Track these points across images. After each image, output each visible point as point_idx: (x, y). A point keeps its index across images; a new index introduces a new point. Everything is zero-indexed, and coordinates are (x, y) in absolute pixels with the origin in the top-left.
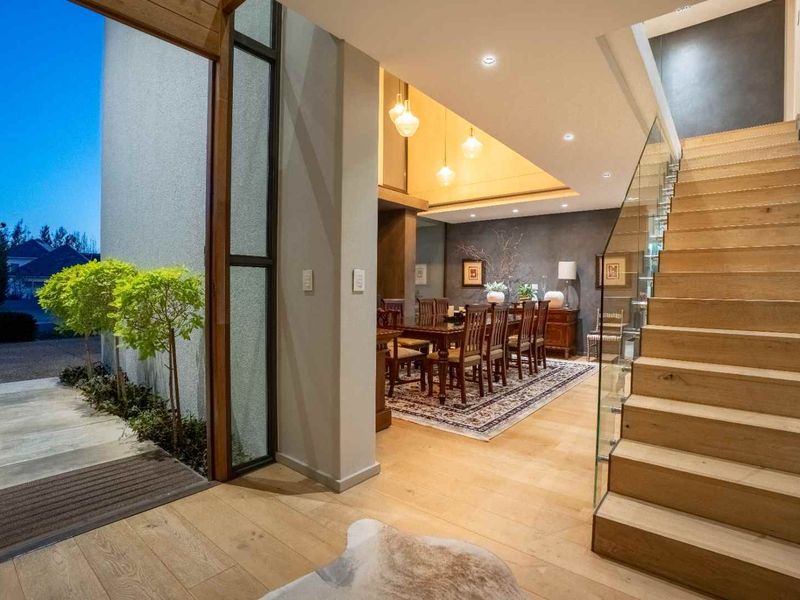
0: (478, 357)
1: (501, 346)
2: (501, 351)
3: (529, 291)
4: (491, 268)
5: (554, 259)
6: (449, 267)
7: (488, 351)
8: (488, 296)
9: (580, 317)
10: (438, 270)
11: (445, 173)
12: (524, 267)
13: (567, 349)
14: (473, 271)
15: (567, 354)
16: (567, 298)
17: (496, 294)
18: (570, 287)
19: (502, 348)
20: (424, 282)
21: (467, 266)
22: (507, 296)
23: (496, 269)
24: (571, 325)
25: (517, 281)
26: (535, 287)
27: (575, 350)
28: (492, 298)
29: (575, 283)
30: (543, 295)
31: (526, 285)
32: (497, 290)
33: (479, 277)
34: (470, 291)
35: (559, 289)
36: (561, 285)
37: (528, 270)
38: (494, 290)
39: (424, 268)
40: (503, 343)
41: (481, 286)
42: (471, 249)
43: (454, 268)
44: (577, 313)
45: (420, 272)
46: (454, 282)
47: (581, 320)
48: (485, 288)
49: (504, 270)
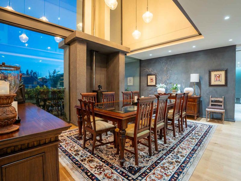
0: (148, 131)
1: (163, 120)
2: (163, 123)
3: (176, 88)
4: (159, 78)
5: (187, 73)
6: (141, 78)
7: (155, 125)
8: (158, 90)
9: (201, 99)
10: (137, 79)
11: (136, 34)
12: (174, 77)
13: (196, 116)
14: (152, 79)
15: (195, 118)
16: (195, 91)
17: (161, 89)
18: (196, 86)
19: (164, 122)
20: (132, 84)
21: (149, 77)
22: (166, 90)
23: (162, 78)
24: (197, 104)
25: (171, 83)
26: (179, 86)
27: (199, 115)
28: (159, 91)
29: (199, 84)
30: (183, 89)
31: (175, 85)
32: (162, 87)
33: (154, 82)
34: (150, 88)
35: (190, 86)
36: (192, 85)
37: (175, 78)
38: (160, 87)
39: (132, 78)
40: (164, 119)
41: (155, 86)
42: (150, 70)
43: (143, 78)
44: (200, 98)
45: (130, 80)
46: (144, 84)
47: (202, 101)
48: (156, 86)
49: (165, 78)
